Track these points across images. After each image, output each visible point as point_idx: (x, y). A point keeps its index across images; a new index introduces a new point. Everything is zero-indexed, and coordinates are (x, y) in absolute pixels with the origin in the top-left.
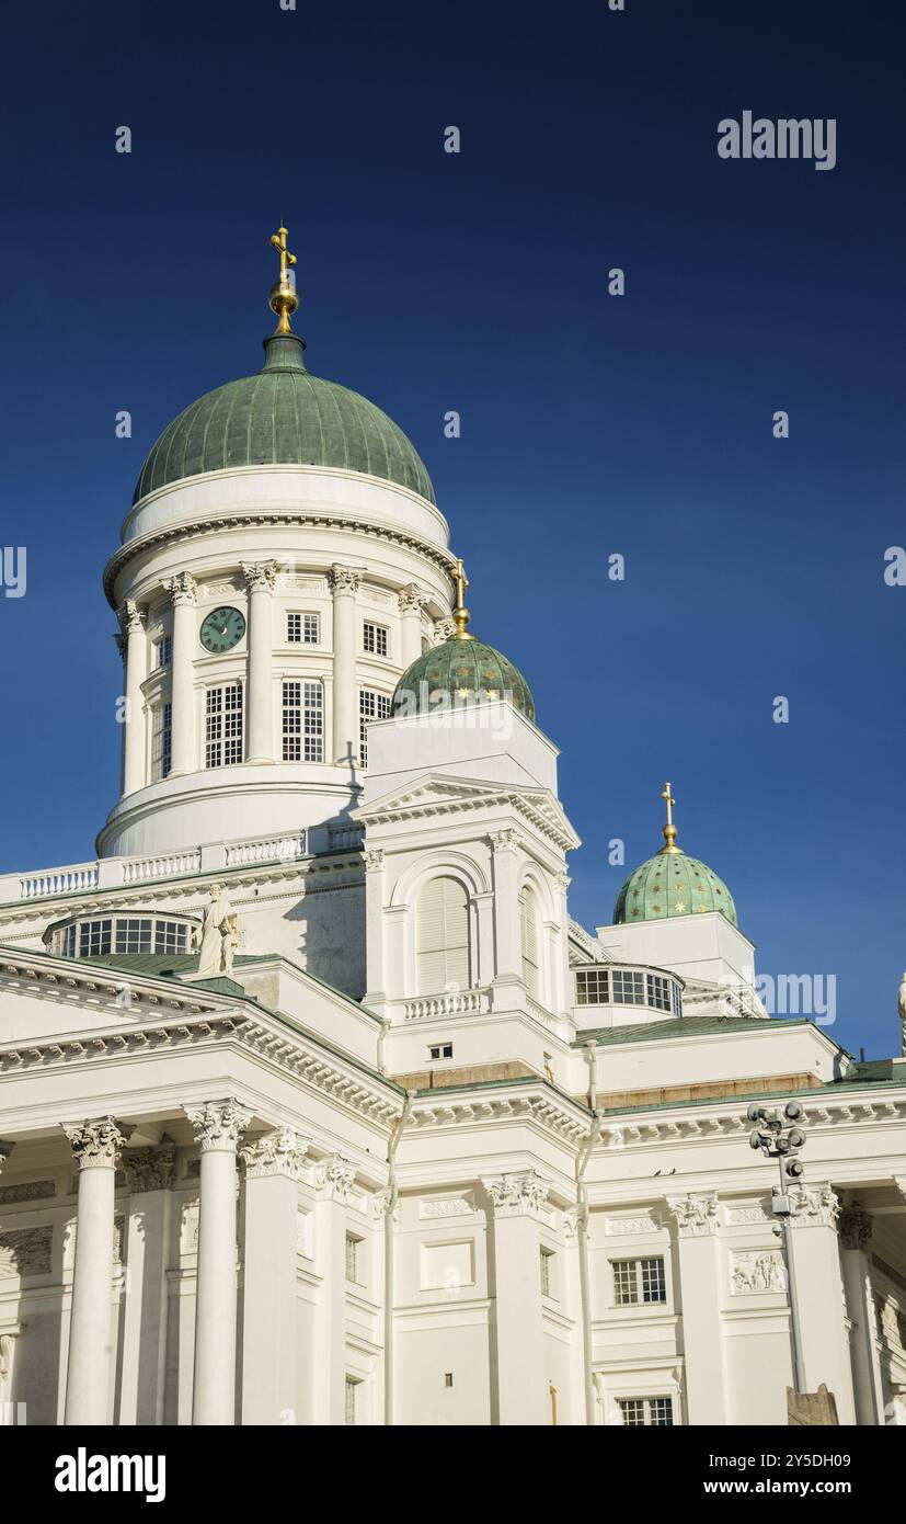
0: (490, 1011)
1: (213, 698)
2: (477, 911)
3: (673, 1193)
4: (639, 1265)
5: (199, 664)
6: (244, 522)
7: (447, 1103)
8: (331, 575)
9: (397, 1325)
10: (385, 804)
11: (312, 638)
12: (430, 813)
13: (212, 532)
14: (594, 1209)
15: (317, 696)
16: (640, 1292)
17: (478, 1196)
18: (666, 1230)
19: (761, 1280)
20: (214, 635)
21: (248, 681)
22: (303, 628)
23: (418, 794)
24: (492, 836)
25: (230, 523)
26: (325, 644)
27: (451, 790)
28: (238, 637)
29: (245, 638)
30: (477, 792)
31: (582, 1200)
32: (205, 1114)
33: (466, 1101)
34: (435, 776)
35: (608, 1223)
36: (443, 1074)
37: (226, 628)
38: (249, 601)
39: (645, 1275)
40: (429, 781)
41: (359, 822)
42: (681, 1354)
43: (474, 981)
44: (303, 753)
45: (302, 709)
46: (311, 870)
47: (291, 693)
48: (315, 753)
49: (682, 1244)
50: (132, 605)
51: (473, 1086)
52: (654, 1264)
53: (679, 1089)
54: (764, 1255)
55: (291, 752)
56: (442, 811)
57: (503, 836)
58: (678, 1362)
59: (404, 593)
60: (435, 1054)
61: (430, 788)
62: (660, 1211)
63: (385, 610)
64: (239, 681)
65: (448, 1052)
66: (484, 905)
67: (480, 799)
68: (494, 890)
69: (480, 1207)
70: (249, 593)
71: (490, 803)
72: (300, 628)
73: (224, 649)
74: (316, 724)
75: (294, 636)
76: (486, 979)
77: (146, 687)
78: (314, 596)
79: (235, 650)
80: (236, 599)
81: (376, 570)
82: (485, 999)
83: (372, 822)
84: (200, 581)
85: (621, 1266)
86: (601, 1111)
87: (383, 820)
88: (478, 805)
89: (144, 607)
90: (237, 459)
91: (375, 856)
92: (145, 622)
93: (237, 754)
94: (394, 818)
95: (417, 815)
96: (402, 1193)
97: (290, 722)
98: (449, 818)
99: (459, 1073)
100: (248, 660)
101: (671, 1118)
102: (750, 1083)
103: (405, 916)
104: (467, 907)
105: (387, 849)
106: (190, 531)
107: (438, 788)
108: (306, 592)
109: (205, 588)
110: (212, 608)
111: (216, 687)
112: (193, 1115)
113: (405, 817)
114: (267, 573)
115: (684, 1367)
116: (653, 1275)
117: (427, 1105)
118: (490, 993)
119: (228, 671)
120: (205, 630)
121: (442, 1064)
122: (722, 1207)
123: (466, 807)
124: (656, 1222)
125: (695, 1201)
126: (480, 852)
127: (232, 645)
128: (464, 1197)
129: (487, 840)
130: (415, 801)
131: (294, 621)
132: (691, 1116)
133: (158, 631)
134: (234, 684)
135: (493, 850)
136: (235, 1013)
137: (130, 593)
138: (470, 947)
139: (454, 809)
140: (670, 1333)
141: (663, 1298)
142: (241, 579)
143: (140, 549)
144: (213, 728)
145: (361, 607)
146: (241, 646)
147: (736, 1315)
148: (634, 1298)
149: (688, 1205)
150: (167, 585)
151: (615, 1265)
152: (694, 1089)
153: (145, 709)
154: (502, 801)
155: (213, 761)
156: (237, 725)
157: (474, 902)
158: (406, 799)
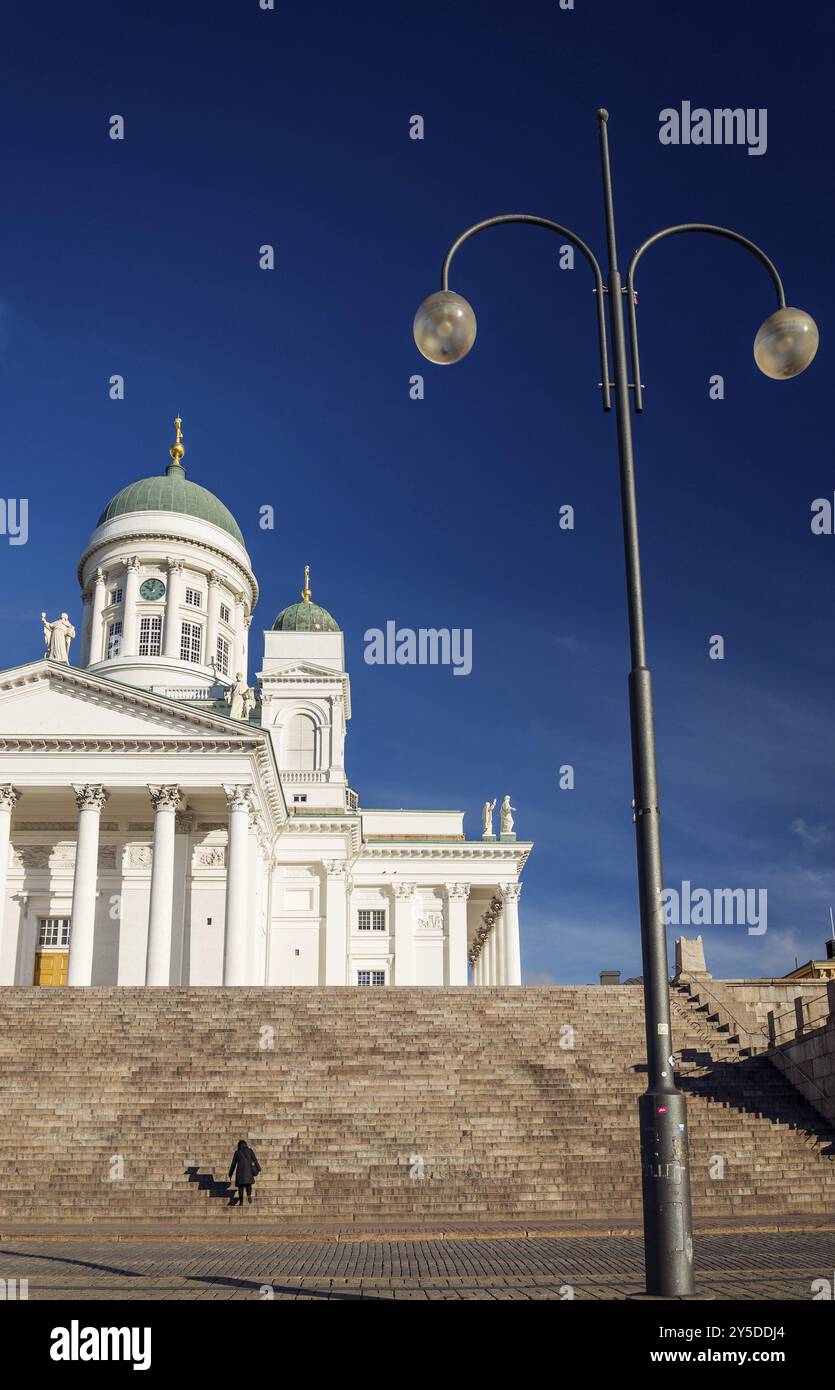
0: (327, 781)
1: (145, 624)
2: (321, 733)
3: (395, 882)
4: (372, 913)
5: (139, 604)
6: (171, 538)
7: (308, 822)
8: (209, 576)
9: (273, 925)
10: (276, 673)
11: (197, 602)
12: (299, 681)
13: (152, 539)
14: (357, 886)
15: (197, 631)
16: (372, 926)
17: (317, 868)
18: (387, 899)
19: (431, 924)
20: (147, 592)
21: (166, 618)
22: (193, 598)
23: (293, 670)
24: (333, 698)
25: (163, 537)
26: (204, 607)
27: (312, 671)
28: (161, 595)
29: (164, 597)
30: (325, 674)
31: (350, 881)
32: (235, 792)
33: (318, 822)
34: (304, 663)
35: (359, 894)
36: (302, 809)
37: (153, 590)
38: (168, 579)
39: (374, 918)
40: (300, 665)
41: (261, 680)
42: (392, 951)
43: (318, 767)
44: (190, 658)
45: (191, 637)
46: (214, 706)
47: (186, 628)
48: (196, 658)
49: (398, 906)
50: (100, 571)
51: (325, 815)
52: (380, 914)
53: (401, 836)
54: (432, 914)
55: (184, 656)
56: (306, 681)
57: (338, 698)
58: (391, 956)
59: (239, 597)
60: (296, 799)
61: (299, 669)
62: (386, 890)
63: (229, 601)
64: (160, 616)
65: (304, 799)
66: (325, 731)
67: (328, 678)
68: (331, 723)
69: (317, 874)
70: (169, 574)
71: (332, 681)
72: (193, 597)
73: (152, 599)
74: (197, 646)
75: (189, 600)
76: (325, 766)
77: (105, 613)
78: (199, 584)
79: (159, 600)
80: (162, 577)
81: (229, 580)
82: (324, 776)
83: (267, 681)
84: (142, 564)
85: (363, 914)
86: (367, 840)
87: (273, 681)
88: (326, 681)
89: (106, 573)
90: (166, 508)
91: (268, 698)
92: (106, 581)
93: (156, 652)
94: (279, 681)
95: (292, 681)
96: (280, 864)
97: (185, 642)
98: (309, 685)
99: (311, 810)
100: (166, 607)
101: (399, 847)
102: (434, 836)
103: (282, 730)
104: (315, 731)
105: (275, 696)
106: (141, 536)
107: (304, 669)
108: (194, 581)
109: (144, 568)
110: (148, 578)
111: (147, 618)
112: (229, 791)
113: (286, 681)
114: (180, 566)
115: (394, 959)
116: (379, 918)
117: (297, 821)
118: (327, 774)
119: (155, 610)
120: (143, 588)
121: (300, 804)
122: (416, 890)
123: (319, 681)
124: (382, 894)
125: (405, 886)
126: (325, 706)
127: (157, 598)
128: (308, 869)
129: (329, 700)
130: (290, 673)
131: (189, 593)
132: (409, 847)
133: (114, 586)
134: (157, 618)
135: (331, 704)
136: (260, 738)
137: (99, 564)
138: (315, 750)
139: (312, 681)
140: (387, 944)
141: (383, 928)
142: (165, 566)
143: (104, 545)
144: (144, 637)
145: (220, 596)
146: (163, 598)
147: (419, 938)
148: (369, 928)
149: (401, 888)
150: (124, 562)
151: (360, 912)
152: (407, 836)
153: (103, 623)
154: (339, 681)
155: (143, 651)
156: (157, 638)
157: (320, 729)
158: (287, 672)
